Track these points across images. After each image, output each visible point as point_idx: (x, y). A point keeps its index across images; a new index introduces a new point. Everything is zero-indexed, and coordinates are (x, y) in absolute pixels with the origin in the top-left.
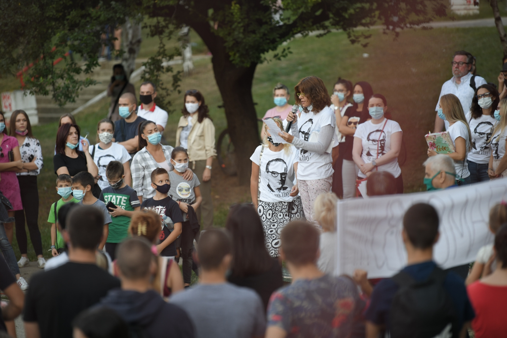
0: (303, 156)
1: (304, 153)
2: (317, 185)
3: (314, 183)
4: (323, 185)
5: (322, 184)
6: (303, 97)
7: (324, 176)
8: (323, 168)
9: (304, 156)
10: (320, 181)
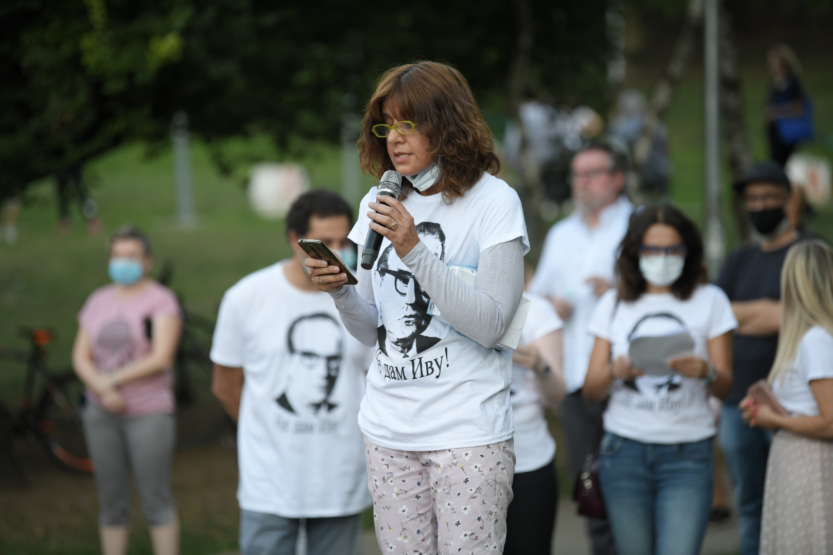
0: (413, 361)
1: (420, 350)
2: (479, 466)
3: (467, 458)
4: (501, 466)
5: (499, 463)
6: (403, 136)
7: (502, 431)
8: (496, 401)
9: (417, 362)
10: (490, 451)
